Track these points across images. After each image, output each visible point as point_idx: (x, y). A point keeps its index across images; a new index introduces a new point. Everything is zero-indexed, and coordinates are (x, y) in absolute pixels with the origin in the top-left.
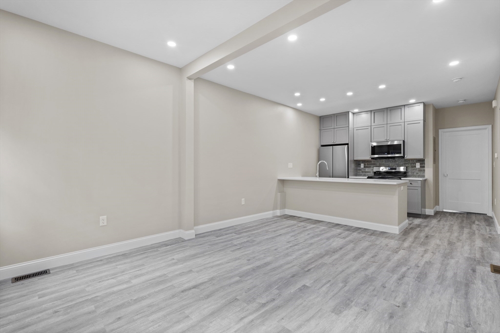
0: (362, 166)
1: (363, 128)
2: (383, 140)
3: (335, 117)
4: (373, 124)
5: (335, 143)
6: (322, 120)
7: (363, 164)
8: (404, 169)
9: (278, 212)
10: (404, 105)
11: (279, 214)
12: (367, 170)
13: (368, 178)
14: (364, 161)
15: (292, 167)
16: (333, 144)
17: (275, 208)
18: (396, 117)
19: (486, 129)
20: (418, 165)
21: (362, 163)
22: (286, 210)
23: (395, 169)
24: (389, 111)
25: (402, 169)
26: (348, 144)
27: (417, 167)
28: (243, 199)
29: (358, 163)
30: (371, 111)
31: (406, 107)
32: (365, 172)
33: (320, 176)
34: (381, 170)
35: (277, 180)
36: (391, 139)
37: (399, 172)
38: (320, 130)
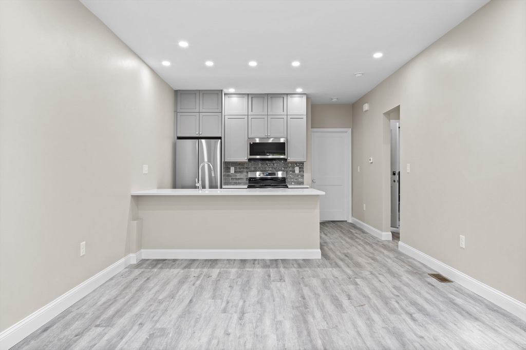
0: (232, 170)
1: (238, 117)
2: (263, 136)
3: (201, 94)
4: (250, 113)
5: (200, 136)
6: (179, 95)
7: (233, 168)
8: (282, 174)
9: (133, 259)
10: (287, 94)
11: (134, 261)
12: (239, 176)
13: (248, 188)
14: (235, 164)
15: (147, 172)
16: (198, 136)
17: (128, 251)
18: (277, 107)
19: (346, 132)
20: (297, 170)
21: (233, 166)
22: (143, 250)
23: (274, 174)
24: (269, 98)
25: (280, 175)
26: (220, 138)
27: (296, 172)
28: (83, 243)
29: (226, 166)
30: (248, 94)
31: (289, 97)
32: (236, 179)
33: (175, 186)
34: (258, 176)
35: (130, 197)
36: (272, 135)
37: (276, 179)
38: (176, 112)
